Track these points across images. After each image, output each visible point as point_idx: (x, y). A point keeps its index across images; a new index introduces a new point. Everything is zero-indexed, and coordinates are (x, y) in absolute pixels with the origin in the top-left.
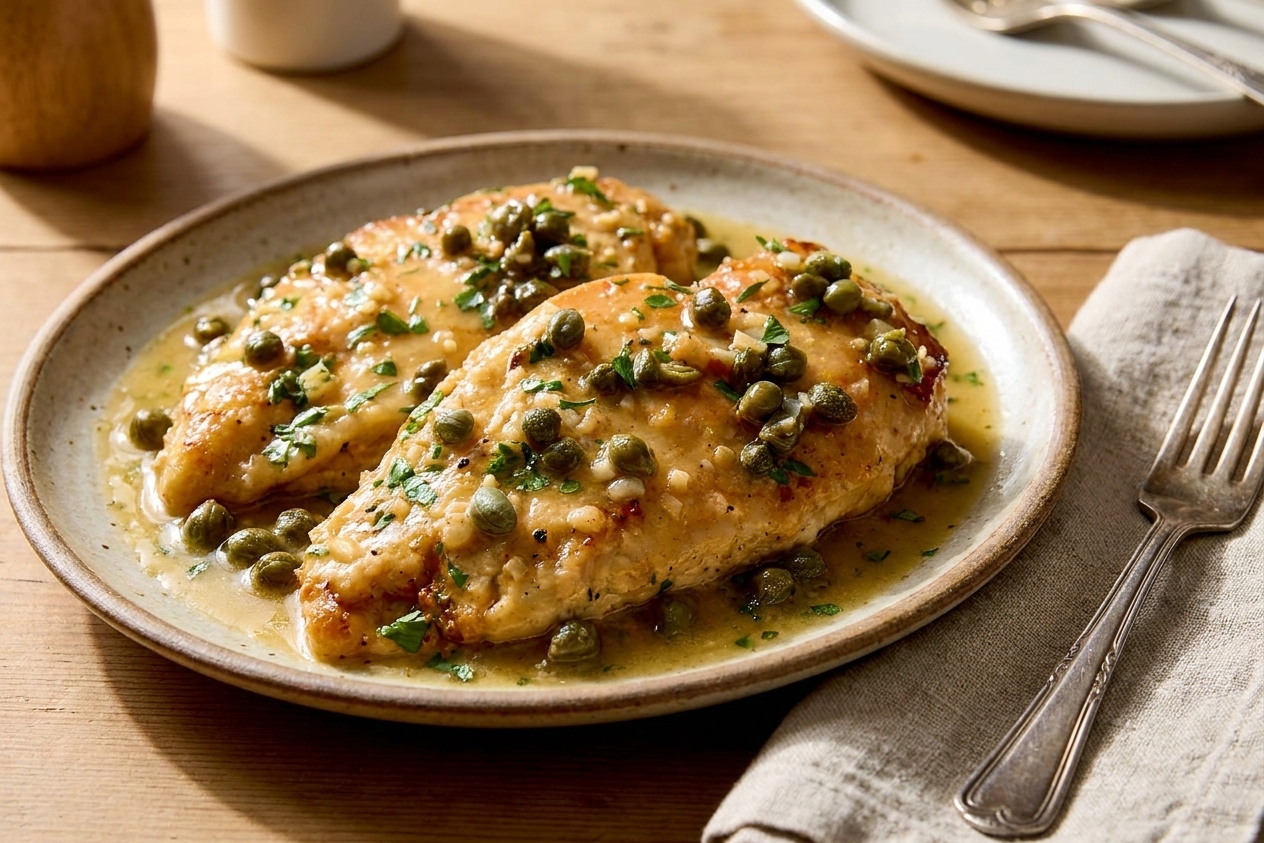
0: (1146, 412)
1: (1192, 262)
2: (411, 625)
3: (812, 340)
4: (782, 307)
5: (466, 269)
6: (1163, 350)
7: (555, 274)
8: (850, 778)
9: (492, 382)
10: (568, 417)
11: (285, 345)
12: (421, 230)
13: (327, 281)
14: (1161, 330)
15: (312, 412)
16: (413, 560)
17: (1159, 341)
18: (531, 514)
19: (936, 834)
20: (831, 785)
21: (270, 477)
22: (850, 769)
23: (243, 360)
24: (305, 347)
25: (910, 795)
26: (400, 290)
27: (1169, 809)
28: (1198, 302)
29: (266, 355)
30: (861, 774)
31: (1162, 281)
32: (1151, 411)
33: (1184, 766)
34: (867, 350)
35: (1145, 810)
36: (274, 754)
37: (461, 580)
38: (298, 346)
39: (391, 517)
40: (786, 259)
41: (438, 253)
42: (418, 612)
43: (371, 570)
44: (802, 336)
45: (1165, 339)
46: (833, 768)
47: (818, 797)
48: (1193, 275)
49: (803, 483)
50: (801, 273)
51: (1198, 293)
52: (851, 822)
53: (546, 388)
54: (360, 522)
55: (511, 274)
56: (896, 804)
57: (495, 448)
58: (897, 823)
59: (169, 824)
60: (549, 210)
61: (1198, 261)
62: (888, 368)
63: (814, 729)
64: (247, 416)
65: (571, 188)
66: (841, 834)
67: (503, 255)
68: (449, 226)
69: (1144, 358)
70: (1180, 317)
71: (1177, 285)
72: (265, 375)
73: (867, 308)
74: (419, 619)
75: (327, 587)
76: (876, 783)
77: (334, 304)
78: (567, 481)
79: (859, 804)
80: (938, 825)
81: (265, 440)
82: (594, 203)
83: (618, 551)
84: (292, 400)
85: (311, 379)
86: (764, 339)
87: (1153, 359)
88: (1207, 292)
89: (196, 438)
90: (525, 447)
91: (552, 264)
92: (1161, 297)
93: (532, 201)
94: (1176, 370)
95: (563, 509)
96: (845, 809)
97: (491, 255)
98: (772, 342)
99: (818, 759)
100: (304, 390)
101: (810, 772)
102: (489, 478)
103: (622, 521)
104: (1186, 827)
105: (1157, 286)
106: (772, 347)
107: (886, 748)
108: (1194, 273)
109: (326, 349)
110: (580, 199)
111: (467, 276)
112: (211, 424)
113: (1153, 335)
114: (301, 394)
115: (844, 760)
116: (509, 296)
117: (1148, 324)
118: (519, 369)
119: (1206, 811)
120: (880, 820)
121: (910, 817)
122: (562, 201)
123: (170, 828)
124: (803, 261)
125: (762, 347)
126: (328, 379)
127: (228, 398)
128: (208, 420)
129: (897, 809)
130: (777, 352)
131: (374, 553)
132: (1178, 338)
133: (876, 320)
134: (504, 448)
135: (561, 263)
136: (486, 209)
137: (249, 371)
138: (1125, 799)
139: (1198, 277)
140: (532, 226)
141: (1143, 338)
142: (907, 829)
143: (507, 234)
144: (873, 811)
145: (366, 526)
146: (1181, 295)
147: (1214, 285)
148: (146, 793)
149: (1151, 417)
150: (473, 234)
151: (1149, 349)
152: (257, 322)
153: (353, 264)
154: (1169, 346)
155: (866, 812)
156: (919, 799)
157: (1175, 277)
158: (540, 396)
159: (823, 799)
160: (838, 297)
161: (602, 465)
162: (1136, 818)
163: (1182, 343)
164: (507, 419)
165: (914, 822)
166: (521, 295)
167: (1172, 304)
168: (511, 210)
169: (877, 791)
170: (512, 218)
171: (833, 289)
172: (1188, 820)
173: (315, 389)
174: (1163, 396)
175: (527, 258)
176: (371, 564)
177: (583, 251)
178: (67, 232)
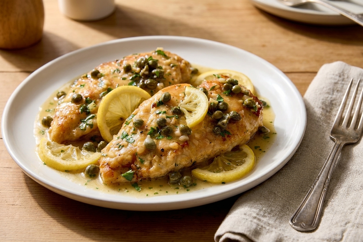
0: (330, 114)
1: (341, 71)
2: (130, 174)
3: (229, 100)
4: (221, 92)
5: (130, 76)
6: (334, 96)
7: (155, 77)
8: (255, 218)
9: (147, 112)
10: (168, 120)
11: (83, 97)
12: (117, 65)
13: (92, 79)
14: (333, 91)
15: (91, 115)
16: (129, 157)
17: (333, 94)
18: (160, 145)
19: (280, 232)
20: (250, 220)
21: (80, 134)
22: (255, 215)
23: (71, 102)
24: (88, 98)
25: (271, 222)
26: (113, 82)
27: (346, 224)
28: (343, 82)
29: (78, 100)
30: (258, 217)
31: (333, 76)
32: (331, 114)
33: (349, 211)
34: (243, 103)
35: (339, 224)
36: (78, 218)
37: (142, 162)
38: (86, 98)
39: (123, 146)
40: (221, 80)
41: (122, 71)
42: (131, 170)
43: (119, 159)
44: (226, 99)
45: (335, 93)
46: (250, 215)
47: (246, 223)
48: (341, 75)
49: (229, 136)
50: (225, 83)
51: (343, 80)
52: (256, 230)
53: (162, 113)
54: (115, 147)
55: (143, 77)
56: (268, 225)
57: (149, 128)
58: (269, 230)
59: (48, 238)
60: (152, 59)
61: (343, 70)
62: (249, 107)
63: (244, 205)
64: (74, 117)
65: (156, 53)
66: (254, 233)
67: (140, 72)
68: (125, 64)
69: (329, 99)
70: (338, 86)
71: (337, 78)
72: (78, 105)
73: (243, 92)
74: (131, 172)
75: (107, 164)
76: (262, 219)
77: (95, 86)
78: (169, 136)
79: (258, 225)
80: (280, 230)
81: (79, 123)
82: (164, 57)
83: (182, 154)
84: (86, 112)
85: (90, 106)
86: (217, 100)
87: (332, 99)
88: (346, 80)
89: (60, 123)
90: (157, 128)
91: (154, 74)
92: (333, 81)
93: (147, 57)
94: (338, 102)
95: (168, 144)
96: (254, 226)
97: (137, 72)
98: (219, 101)
99: (245, 212)
100: (89, 110)
101: (244, 216)
102: (149, 136)
103: (183, 146)
104: (351, 229)
105: (331, 78)
106: (219, 102)
107: (264, 209)
108: (342, 74)
109: (94, 98)
110: (159, 56)
111: (131, 78)
112: (64, 119)
113: (331, 93)
114: (88, 111)
115: (252, 213)
116: (143, 83)
117: (330, 89)
118: (154, 108)
119: (356, 224)
120: (264, 229)
121: (272, 228)
122: (155, 57)
123: (48, 239)
124: (225, 80)
125: (216, 102)
126: (95, 107)
127: (68, 112)
128: (63, 118)
129: (269, 226)
130: (221, 103)
131: (119, 155)
132: (338, 93)
133: (245, 96)
134: (152, 128)
135: (156, 74)
136: (134, 59)
137: (73, 105)
138: (333, 221)
139: (343, 75)
140: (148, 64)
141: (328, 93)
142: (272, 231)
143: (141, 66)
144: (262, 226)
145: (116, 149)
146: (339, 81)
147: (348, 77)
148: (41, 229)
149: (332, 116)
150: (132, 66)
151: (330, 96)
152: (74, 91)
153: (99, 74)
154: (336, 95)
155: (260, 227)
156: (274, 223)
157: (337, 75)
158: (160, 115)
159: (248, 223)
160: (235, 90)
161: (178, 132)
162: (337, 227)
163: (339, 94)
164: (152, 121)
165: (274, 229)
166: (146, 83)
167: (336, 83)
168: (142, 59)
169: (263, 221)
170: (143, 62)
171: (234, 87)
172: (352, 226)
173: (92, 109)
174: (335, 110)
175: (147, 73)
176: (119, 158)
177: (162, 70)
178: (18, 67)
